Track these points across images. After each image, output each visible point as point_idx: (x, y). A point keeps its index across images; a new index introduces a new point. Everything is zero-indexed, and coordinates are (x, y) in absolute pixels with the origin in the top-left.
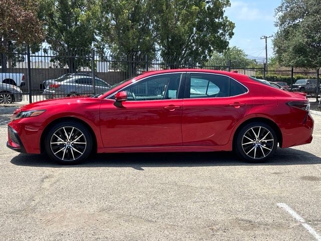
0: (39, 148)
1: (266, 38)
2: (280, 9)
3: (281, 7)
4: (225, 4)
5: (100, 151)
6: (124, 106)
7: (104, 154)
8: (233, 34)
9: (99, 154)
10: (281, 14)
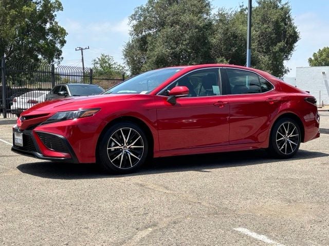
0: (95, 155)
1: (82, 49)
2: (133, 17)
3: (134, 15)
4: (57, 8)
5: (156, 156)
6: (178, 102)
7: (160, 159)
8: (65, 42)
9: (155, 158)
10: (135, 22)
